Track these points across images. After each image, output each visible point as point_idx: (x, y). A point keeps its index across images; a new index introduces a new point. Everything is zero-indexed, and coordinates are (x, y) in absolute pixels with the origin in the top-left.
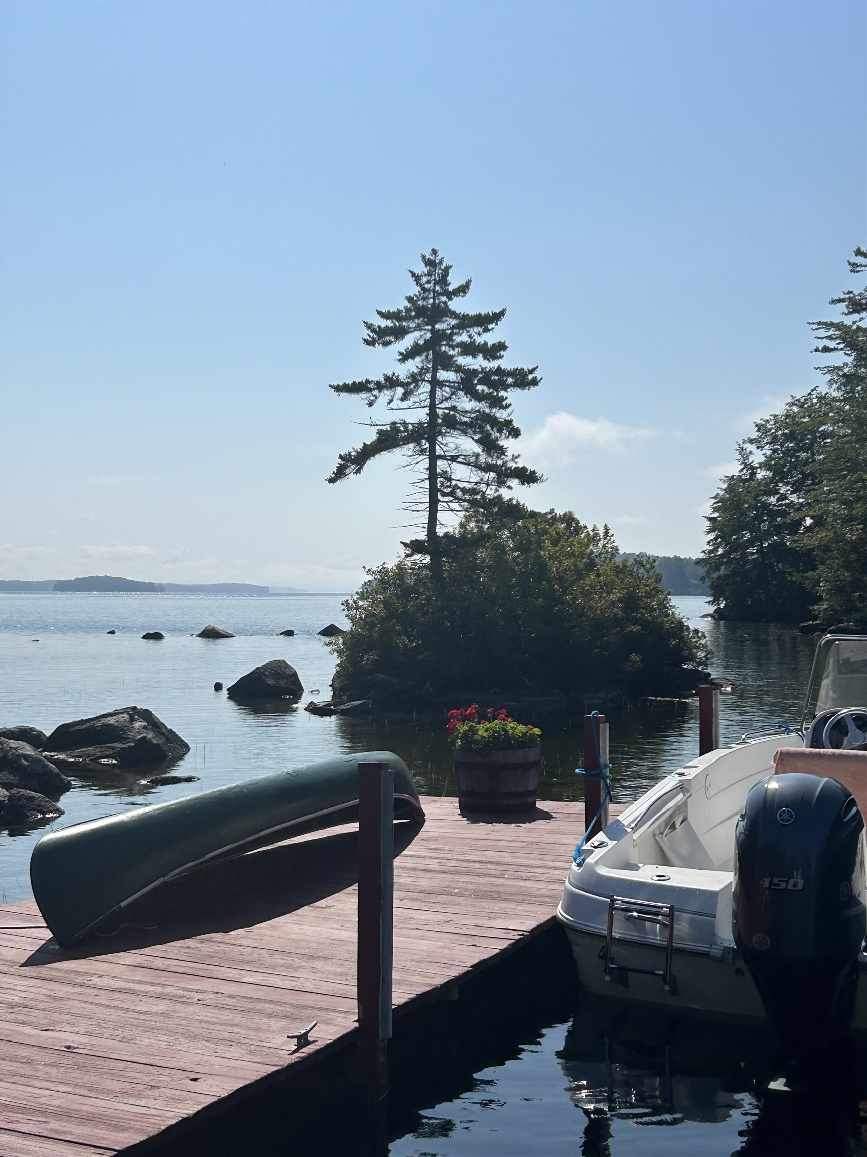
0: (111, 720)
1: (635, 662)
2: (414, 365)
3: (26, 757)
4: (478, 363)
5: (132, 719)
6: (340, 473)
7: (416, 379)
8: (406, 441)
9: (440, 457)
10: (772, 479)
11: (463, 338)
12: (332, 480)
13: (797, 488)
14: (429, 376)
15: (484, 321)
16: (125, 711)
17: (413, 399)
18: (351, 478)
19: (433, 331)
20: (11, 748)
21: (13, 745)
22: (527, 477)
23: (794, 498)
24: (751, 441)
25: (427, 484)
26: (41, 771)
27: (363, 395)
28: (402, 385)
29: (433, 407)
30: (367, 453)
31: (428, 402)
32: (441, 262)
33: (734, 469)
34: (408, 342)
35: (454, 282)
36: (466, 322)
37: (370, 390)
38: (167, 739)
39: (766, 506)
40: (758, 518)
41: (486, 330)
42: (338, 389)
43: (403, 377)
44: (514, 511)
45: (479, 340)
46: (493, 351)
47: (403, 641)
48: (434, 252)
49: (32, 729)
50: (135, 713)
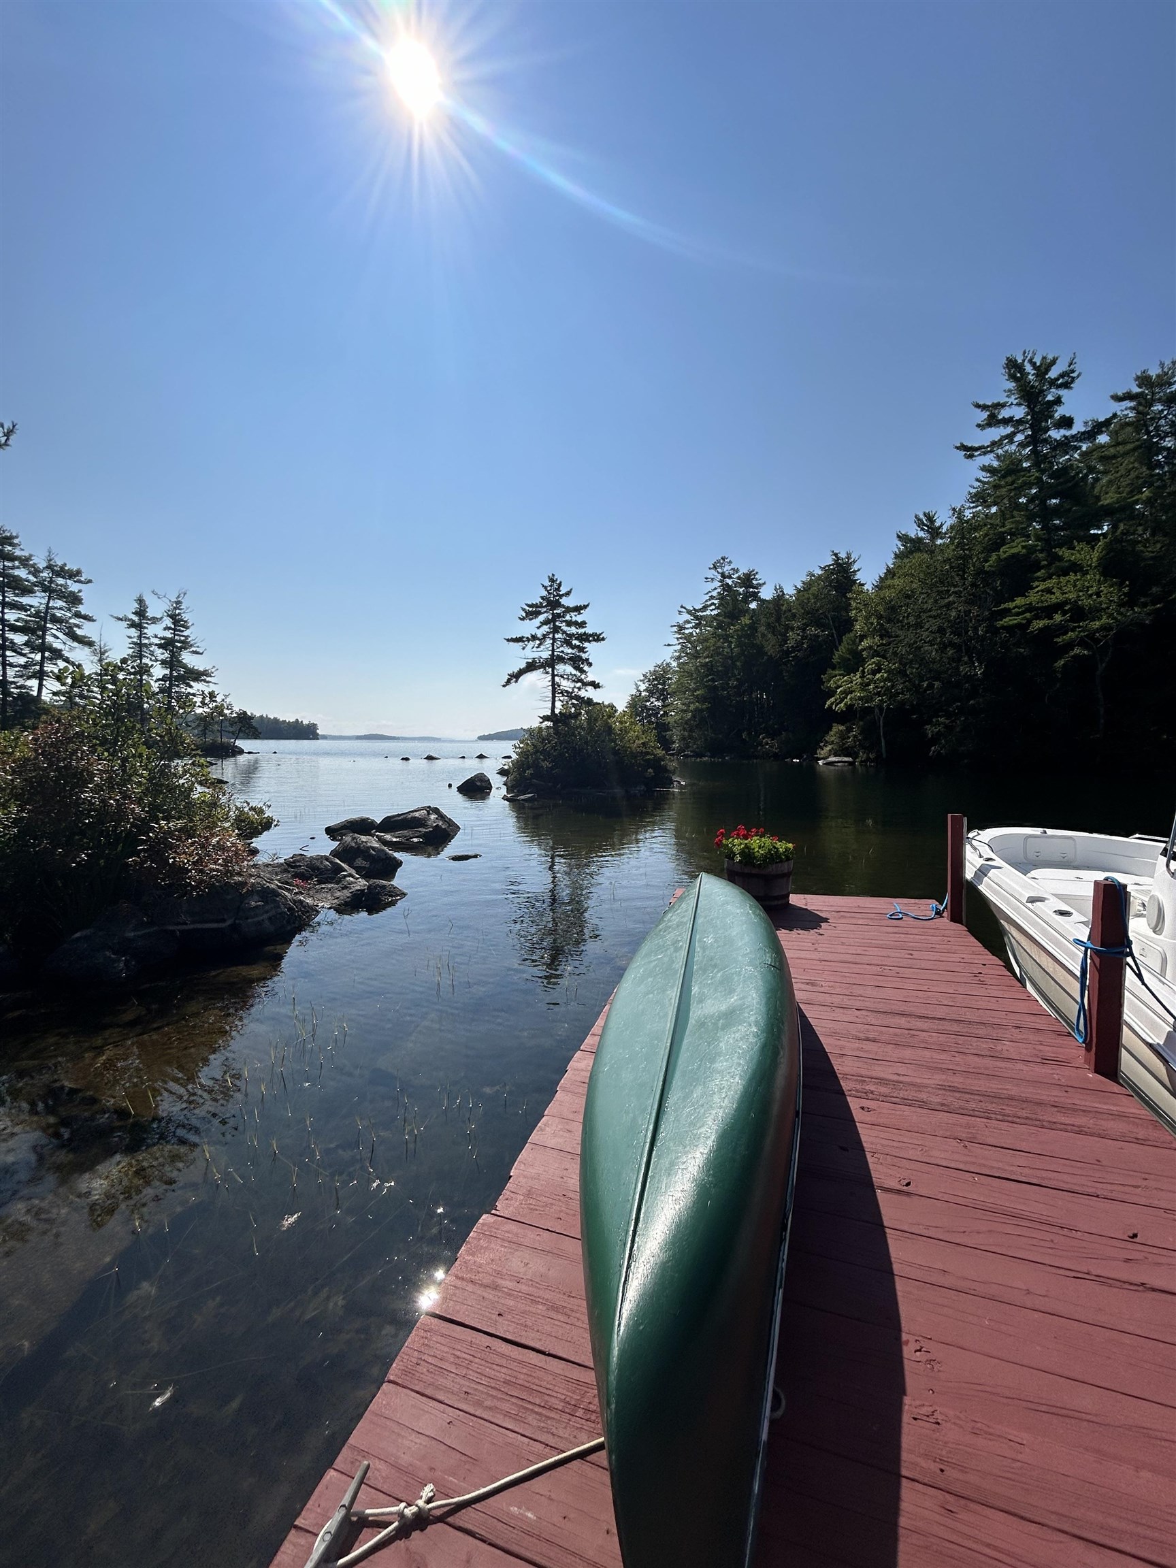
0: (417, 814)
1: (650, 773)
2: (545, 629)
3: (373, 848)
4: (573, 630)
5: (429, 814)
6: (508, 682)
7: (544, 636)
8: (540, 667)
9: (557, 675)
10: (649, 696)
11: (568, 618)
12: (504, 686)
13: (658, 699)
14: (551, 636)
15: (578, 609)
16: (424, 808)
17: (542, 647)
18: (513, 685)
19: (553, 614)
20: (363, 842)
21: (364, 840)
22: (596, 685)
23: (656, 703)
24: (641, 681)
25: (550, 688)
26: (384, 857)
27: (521, 644)
28: (538, 639)
29: (553, 650)
30: (521, 673)
31: (551, 649)
32: (557, 580)
33: (634, 692)
34: (542, 618)
35: (563, 590)
36: (568, 610)
37: (524, 641)
38: (449, 825)
39: (646, 706)
40: (642, 711)
41: (579, 614)
42: (508, 640)
43: (539, 635)
44: (589, 702)
45: (574, 619)
46: (582, 624)
47: (545, 764)
48: (553, 575)
49: (368, 819)
50: (430, 810)
